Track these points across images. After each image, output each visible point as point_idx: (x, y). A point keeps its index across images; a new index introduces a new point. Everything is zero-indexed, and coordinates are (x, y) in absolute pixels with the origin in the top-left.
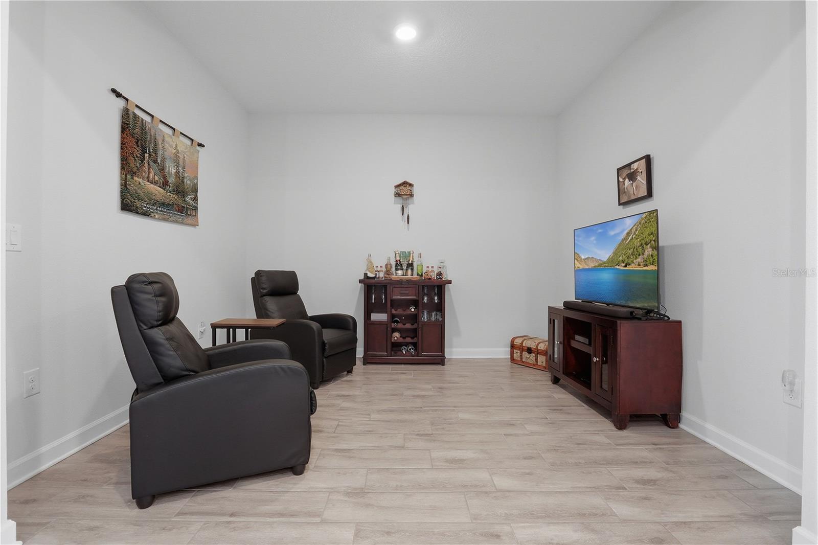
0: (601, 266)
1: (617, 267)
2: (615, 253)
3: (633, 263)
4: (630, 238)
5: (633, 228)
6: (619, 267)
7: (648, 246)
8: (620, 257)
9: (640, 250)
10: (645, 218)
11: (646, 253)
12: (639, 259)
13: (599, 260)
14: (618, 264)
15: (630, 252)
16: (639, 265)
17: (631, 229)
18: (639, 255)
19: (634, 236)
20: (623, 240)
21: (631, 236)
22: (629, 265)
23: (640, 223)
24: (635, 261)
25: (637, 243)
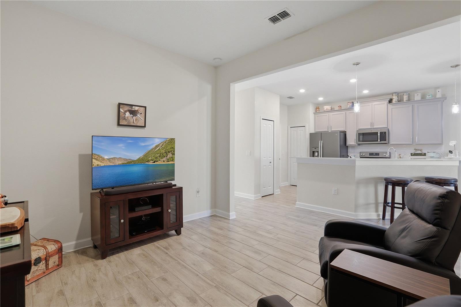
0: (131, 163)
1: (147, 163)
2: (146, 156)
3: (160, 160)
4: (158, 149)
5: (160, 144)
6: (148, 163)
7: (170, 153)
8: (149, 157)
9: (165, 154)
10: (169, 140)
11: (169, 156)
12: (164, 159)
13: (129, 159)
14: (148, 161)
15: (158, 155)
16: (164, 161)
17: (159, 144)
18: (164, 157)
19: (161, 148)
20: (152, 149)
21: (159, 147)
22: (157, 162)
23: (165, 142)
24: (161, 160)
25: (163, 151)
